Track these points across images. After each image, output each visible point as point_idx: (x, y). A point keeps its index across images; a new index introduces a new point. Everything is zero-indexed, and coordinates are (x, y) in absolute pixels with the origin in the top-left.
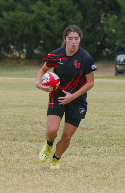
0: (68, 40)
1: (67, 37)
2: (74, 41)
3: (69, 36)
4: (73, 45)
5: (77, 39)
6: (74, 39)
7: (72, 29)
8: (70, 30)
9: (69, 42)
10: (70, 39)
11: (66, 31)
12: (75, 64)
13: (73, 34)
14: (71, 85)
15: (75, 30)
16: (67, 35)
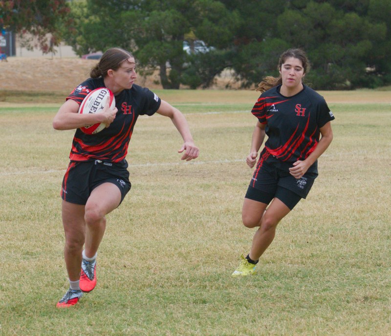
0: (283, 69)
1: (283, 65)
2: (292, 71)
3: (286, 63)
4: (289, 77)
5: (298, 70)
6: (293, 69)
7: (293, 53)
8: (289, 55)
9: (284, 72)
10: (288, 68)
11: (283, 56)
12: (297, 110)
13: (293, 61)
14: (289, 146)
15: (298, 56)
16: (283, 62)
